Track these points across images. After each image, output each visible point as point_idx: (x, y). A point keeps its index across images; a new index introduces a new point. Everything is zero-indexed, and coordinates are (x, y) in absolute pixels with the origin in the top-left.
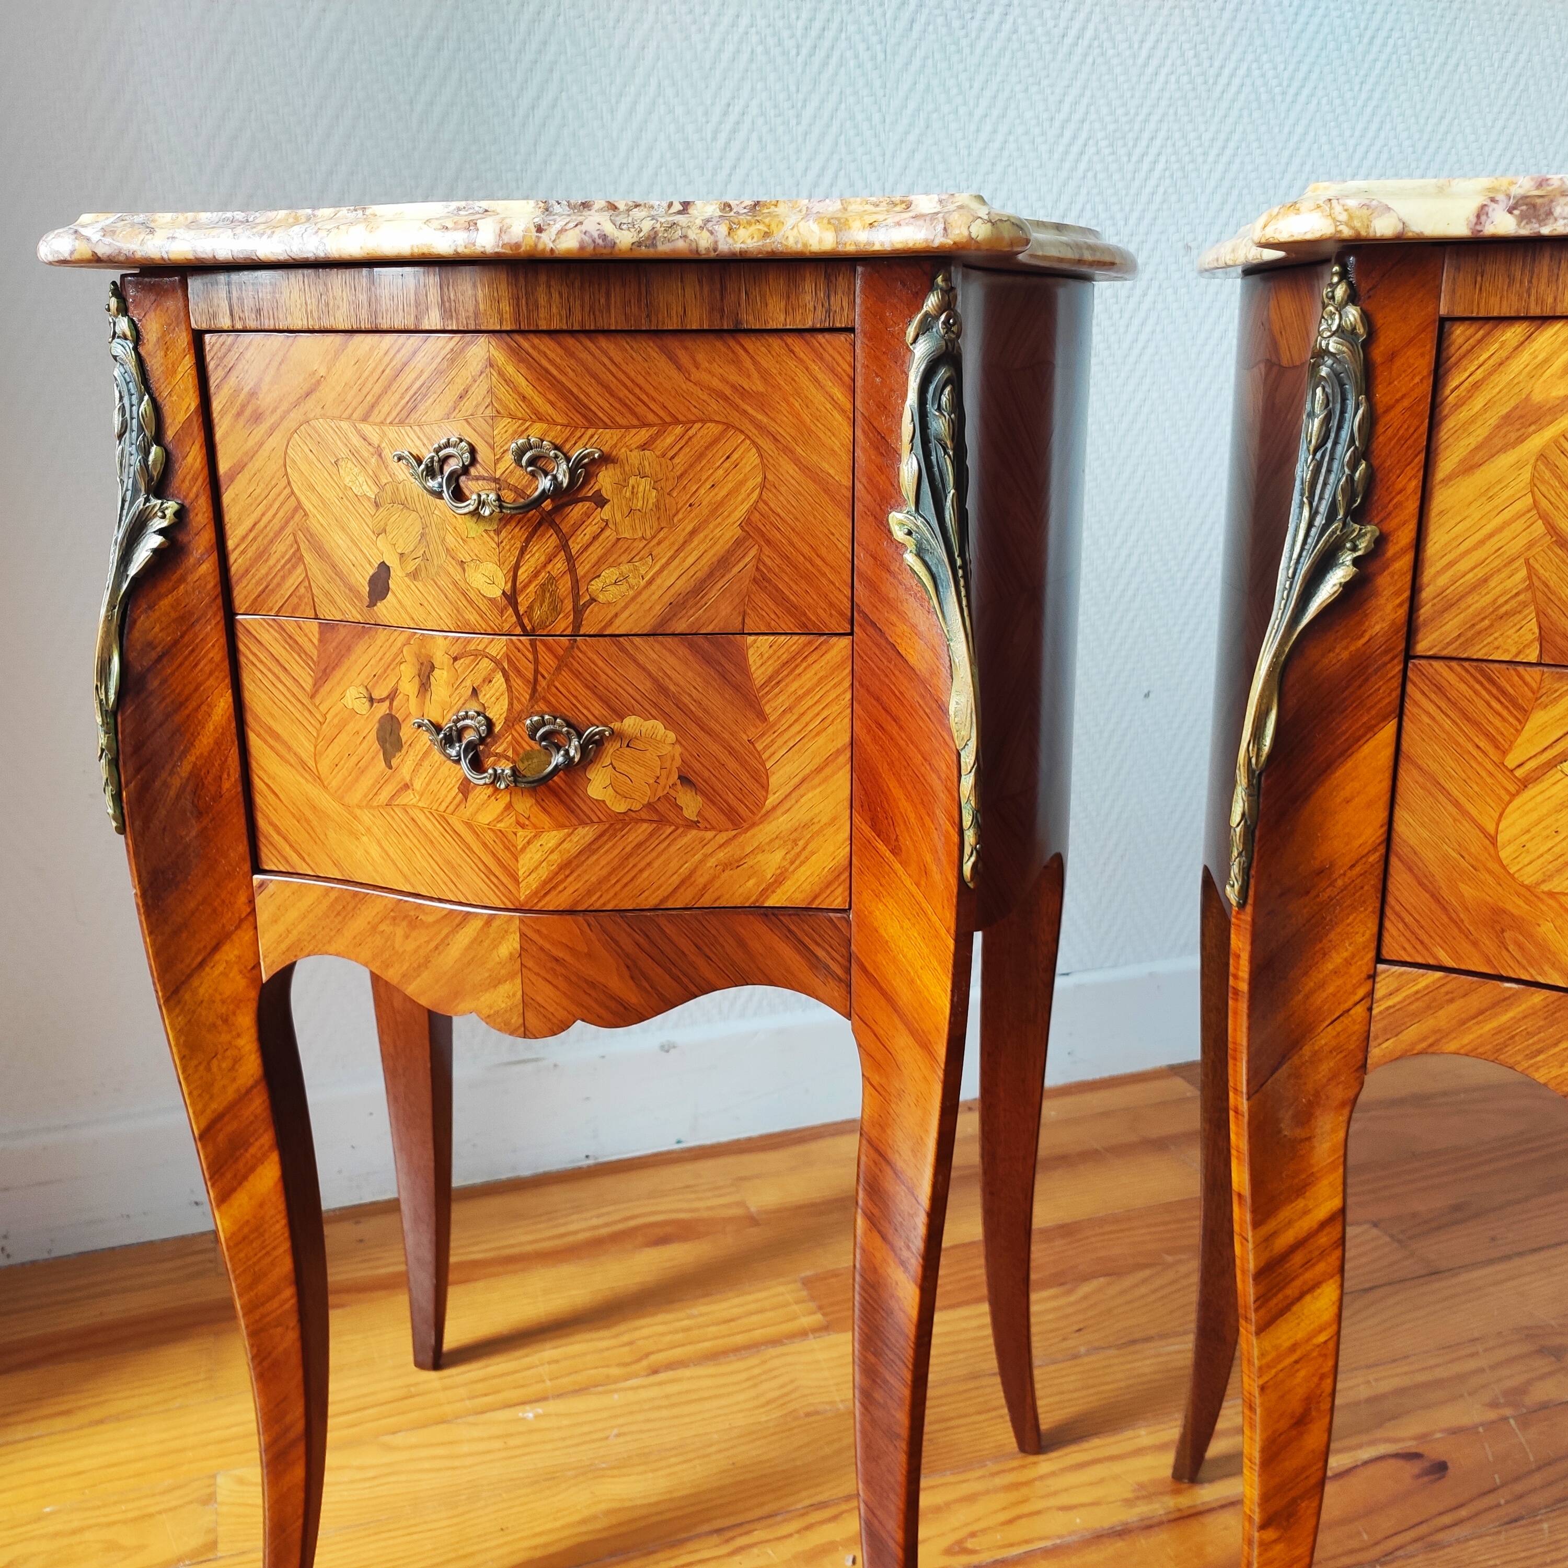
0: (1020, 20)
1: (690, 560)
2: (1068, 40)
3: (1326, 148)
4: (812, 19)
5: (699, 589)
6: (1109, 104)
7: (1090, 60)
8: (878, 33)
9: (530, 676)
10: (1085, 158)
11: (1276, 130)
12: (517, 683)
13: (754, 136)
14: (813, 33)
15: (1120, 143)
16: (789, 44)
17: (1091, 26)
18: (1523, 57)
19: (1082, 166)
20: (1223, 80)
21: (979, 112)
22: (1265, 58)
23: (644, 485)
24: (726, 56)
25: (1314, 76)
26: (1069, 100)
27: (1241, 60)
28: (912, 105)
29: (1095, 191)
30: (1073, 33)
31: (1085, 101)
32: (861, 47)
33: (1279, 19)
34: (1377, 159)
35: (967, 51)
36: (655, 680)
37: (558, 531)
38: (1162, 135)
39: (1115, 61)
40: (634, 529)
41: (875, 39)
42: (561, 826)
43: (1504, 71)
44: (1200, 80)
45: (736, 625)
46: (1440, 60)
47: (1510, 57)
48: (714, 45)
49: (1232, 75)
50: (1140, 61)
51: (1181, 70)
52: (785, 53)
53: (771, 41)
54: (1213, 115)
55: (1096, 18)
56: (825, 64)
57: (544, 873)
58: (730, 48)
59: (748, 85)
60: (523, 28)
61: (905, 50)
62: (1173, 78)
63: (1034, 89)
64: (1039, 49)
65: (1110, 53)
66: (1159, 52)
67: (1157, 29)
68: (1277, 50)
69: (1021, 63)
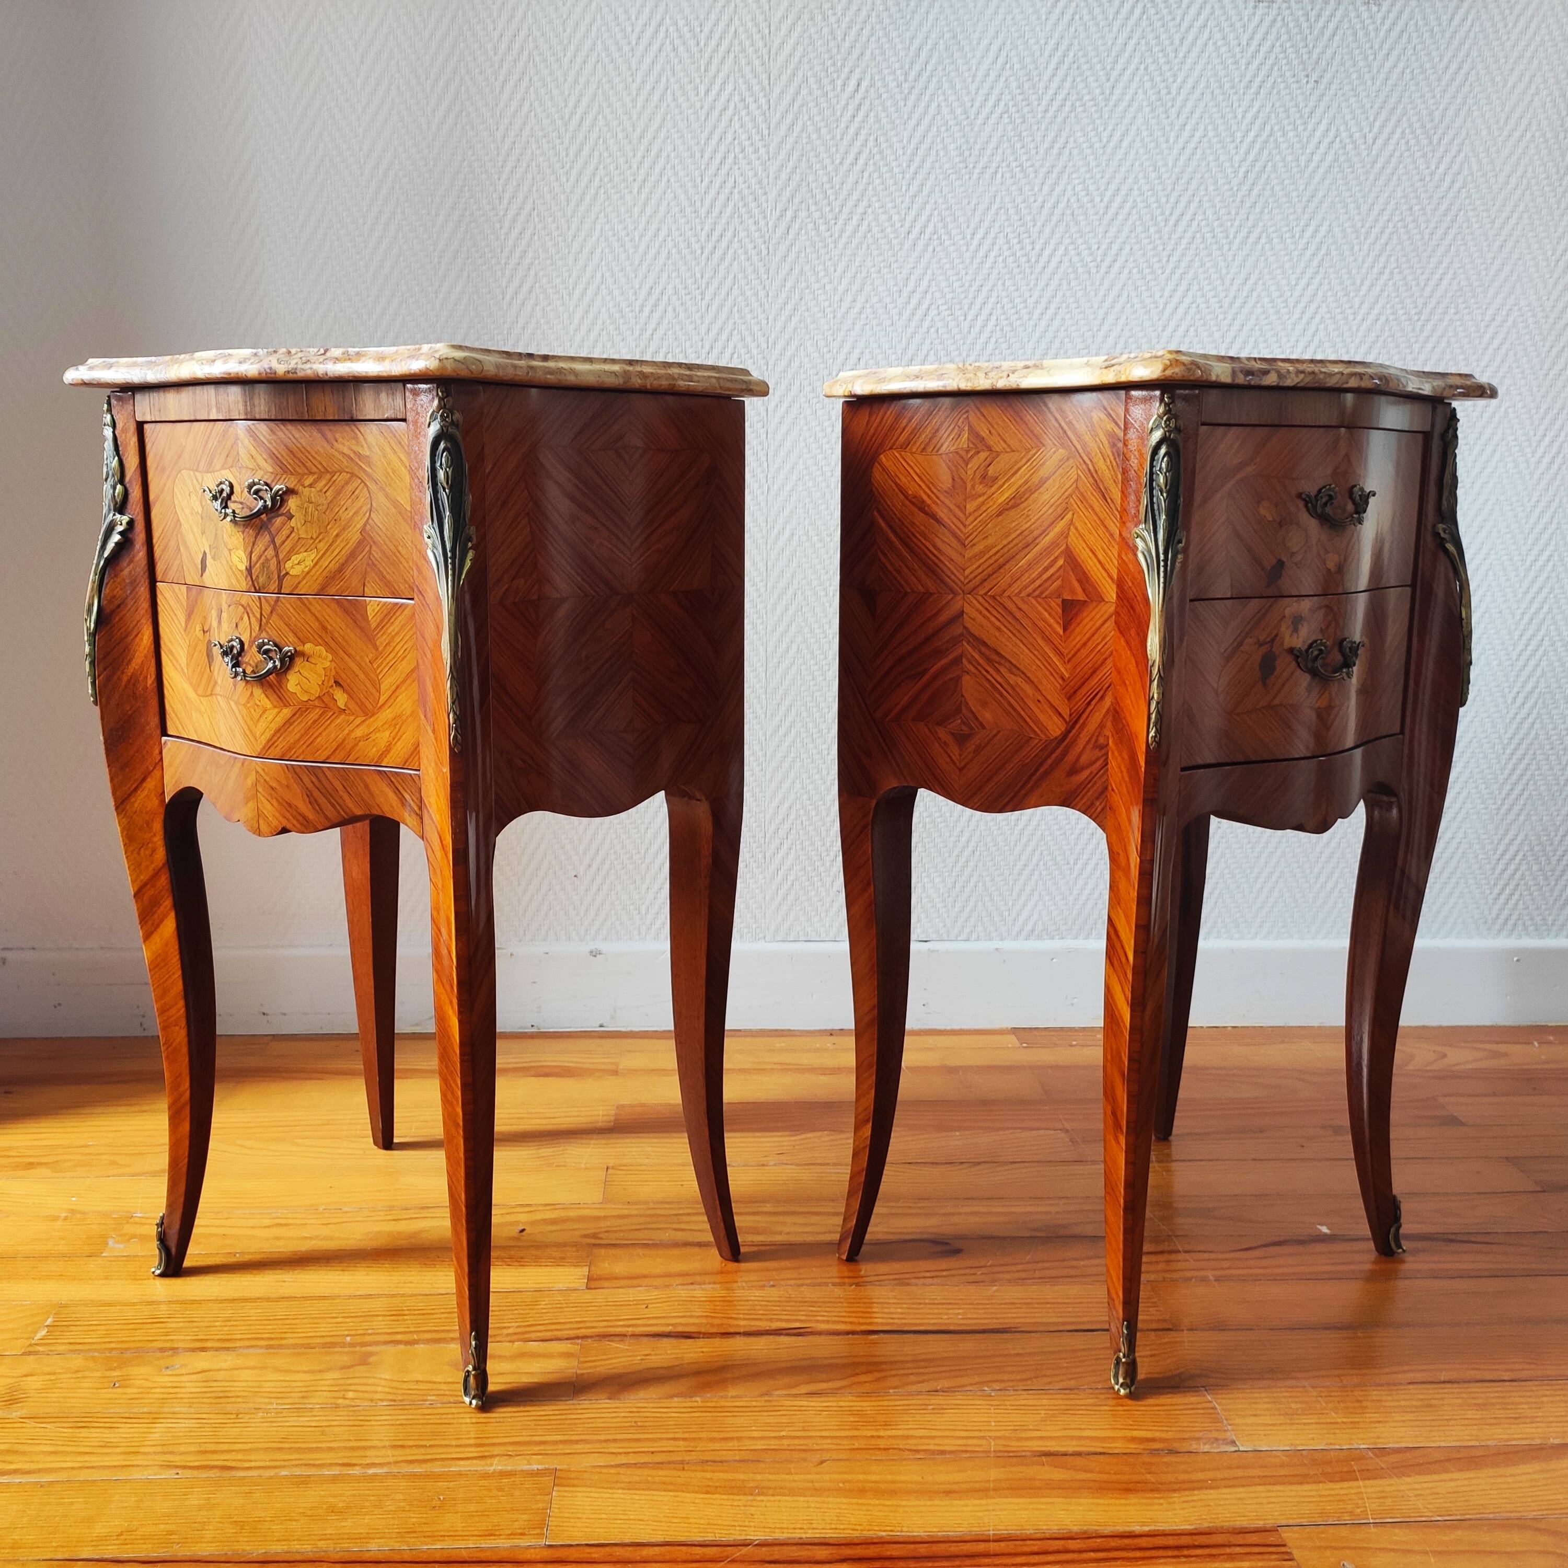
0: (873, 224)
2: (912, 236)
3: (1138, 306)
4: (713, 230)
6: (947, 280)
7: (930, 249)
8: (762, 237)
10: (929, 318)
11: (1092, 294)
13: (670, 309)
14: (714, 239)
15: (957, 307)
16: (696, 246)
17: (931, 225)
18: (1323, 230)
19: (926, 324)
20: (1044, 259)
21: (841, 288)
22: (1080, 241)
24: (650, 256)
25: (1125, 252)
26: (913, 278)
27: (1060, 243)
28: (789, 284)
29: (937, 341)
30: (915, 231)
31: (927, 278)
32: (750, 246)
33: (1091, 211)
34: (1186, 313)
35: (831, 246)
38: (992, 300)
39: (951, 249)
41: (760, 241)
43: (1305, 241)
44: (1024, 259)
46: (1240, 236)
47: (1311, 230)
48: (641, 250)
49: (1051, 256)
50: (972, 248)
51: (1007, 253)
52: (693, 252)
53: (682, 245)
54: (1036, 285)
55: (935, 219)
56: (722, 259)
58: (653, 251)
59: (665, 275)
60: (510, 242)
61: (783, 248)
62: (1001, 259)
63: (886, 270)
64: (890, 243)
65: (947, 243)
66: (988, 241)
67: (986, 224)
68: (1091, 235)
69: (875, 253)
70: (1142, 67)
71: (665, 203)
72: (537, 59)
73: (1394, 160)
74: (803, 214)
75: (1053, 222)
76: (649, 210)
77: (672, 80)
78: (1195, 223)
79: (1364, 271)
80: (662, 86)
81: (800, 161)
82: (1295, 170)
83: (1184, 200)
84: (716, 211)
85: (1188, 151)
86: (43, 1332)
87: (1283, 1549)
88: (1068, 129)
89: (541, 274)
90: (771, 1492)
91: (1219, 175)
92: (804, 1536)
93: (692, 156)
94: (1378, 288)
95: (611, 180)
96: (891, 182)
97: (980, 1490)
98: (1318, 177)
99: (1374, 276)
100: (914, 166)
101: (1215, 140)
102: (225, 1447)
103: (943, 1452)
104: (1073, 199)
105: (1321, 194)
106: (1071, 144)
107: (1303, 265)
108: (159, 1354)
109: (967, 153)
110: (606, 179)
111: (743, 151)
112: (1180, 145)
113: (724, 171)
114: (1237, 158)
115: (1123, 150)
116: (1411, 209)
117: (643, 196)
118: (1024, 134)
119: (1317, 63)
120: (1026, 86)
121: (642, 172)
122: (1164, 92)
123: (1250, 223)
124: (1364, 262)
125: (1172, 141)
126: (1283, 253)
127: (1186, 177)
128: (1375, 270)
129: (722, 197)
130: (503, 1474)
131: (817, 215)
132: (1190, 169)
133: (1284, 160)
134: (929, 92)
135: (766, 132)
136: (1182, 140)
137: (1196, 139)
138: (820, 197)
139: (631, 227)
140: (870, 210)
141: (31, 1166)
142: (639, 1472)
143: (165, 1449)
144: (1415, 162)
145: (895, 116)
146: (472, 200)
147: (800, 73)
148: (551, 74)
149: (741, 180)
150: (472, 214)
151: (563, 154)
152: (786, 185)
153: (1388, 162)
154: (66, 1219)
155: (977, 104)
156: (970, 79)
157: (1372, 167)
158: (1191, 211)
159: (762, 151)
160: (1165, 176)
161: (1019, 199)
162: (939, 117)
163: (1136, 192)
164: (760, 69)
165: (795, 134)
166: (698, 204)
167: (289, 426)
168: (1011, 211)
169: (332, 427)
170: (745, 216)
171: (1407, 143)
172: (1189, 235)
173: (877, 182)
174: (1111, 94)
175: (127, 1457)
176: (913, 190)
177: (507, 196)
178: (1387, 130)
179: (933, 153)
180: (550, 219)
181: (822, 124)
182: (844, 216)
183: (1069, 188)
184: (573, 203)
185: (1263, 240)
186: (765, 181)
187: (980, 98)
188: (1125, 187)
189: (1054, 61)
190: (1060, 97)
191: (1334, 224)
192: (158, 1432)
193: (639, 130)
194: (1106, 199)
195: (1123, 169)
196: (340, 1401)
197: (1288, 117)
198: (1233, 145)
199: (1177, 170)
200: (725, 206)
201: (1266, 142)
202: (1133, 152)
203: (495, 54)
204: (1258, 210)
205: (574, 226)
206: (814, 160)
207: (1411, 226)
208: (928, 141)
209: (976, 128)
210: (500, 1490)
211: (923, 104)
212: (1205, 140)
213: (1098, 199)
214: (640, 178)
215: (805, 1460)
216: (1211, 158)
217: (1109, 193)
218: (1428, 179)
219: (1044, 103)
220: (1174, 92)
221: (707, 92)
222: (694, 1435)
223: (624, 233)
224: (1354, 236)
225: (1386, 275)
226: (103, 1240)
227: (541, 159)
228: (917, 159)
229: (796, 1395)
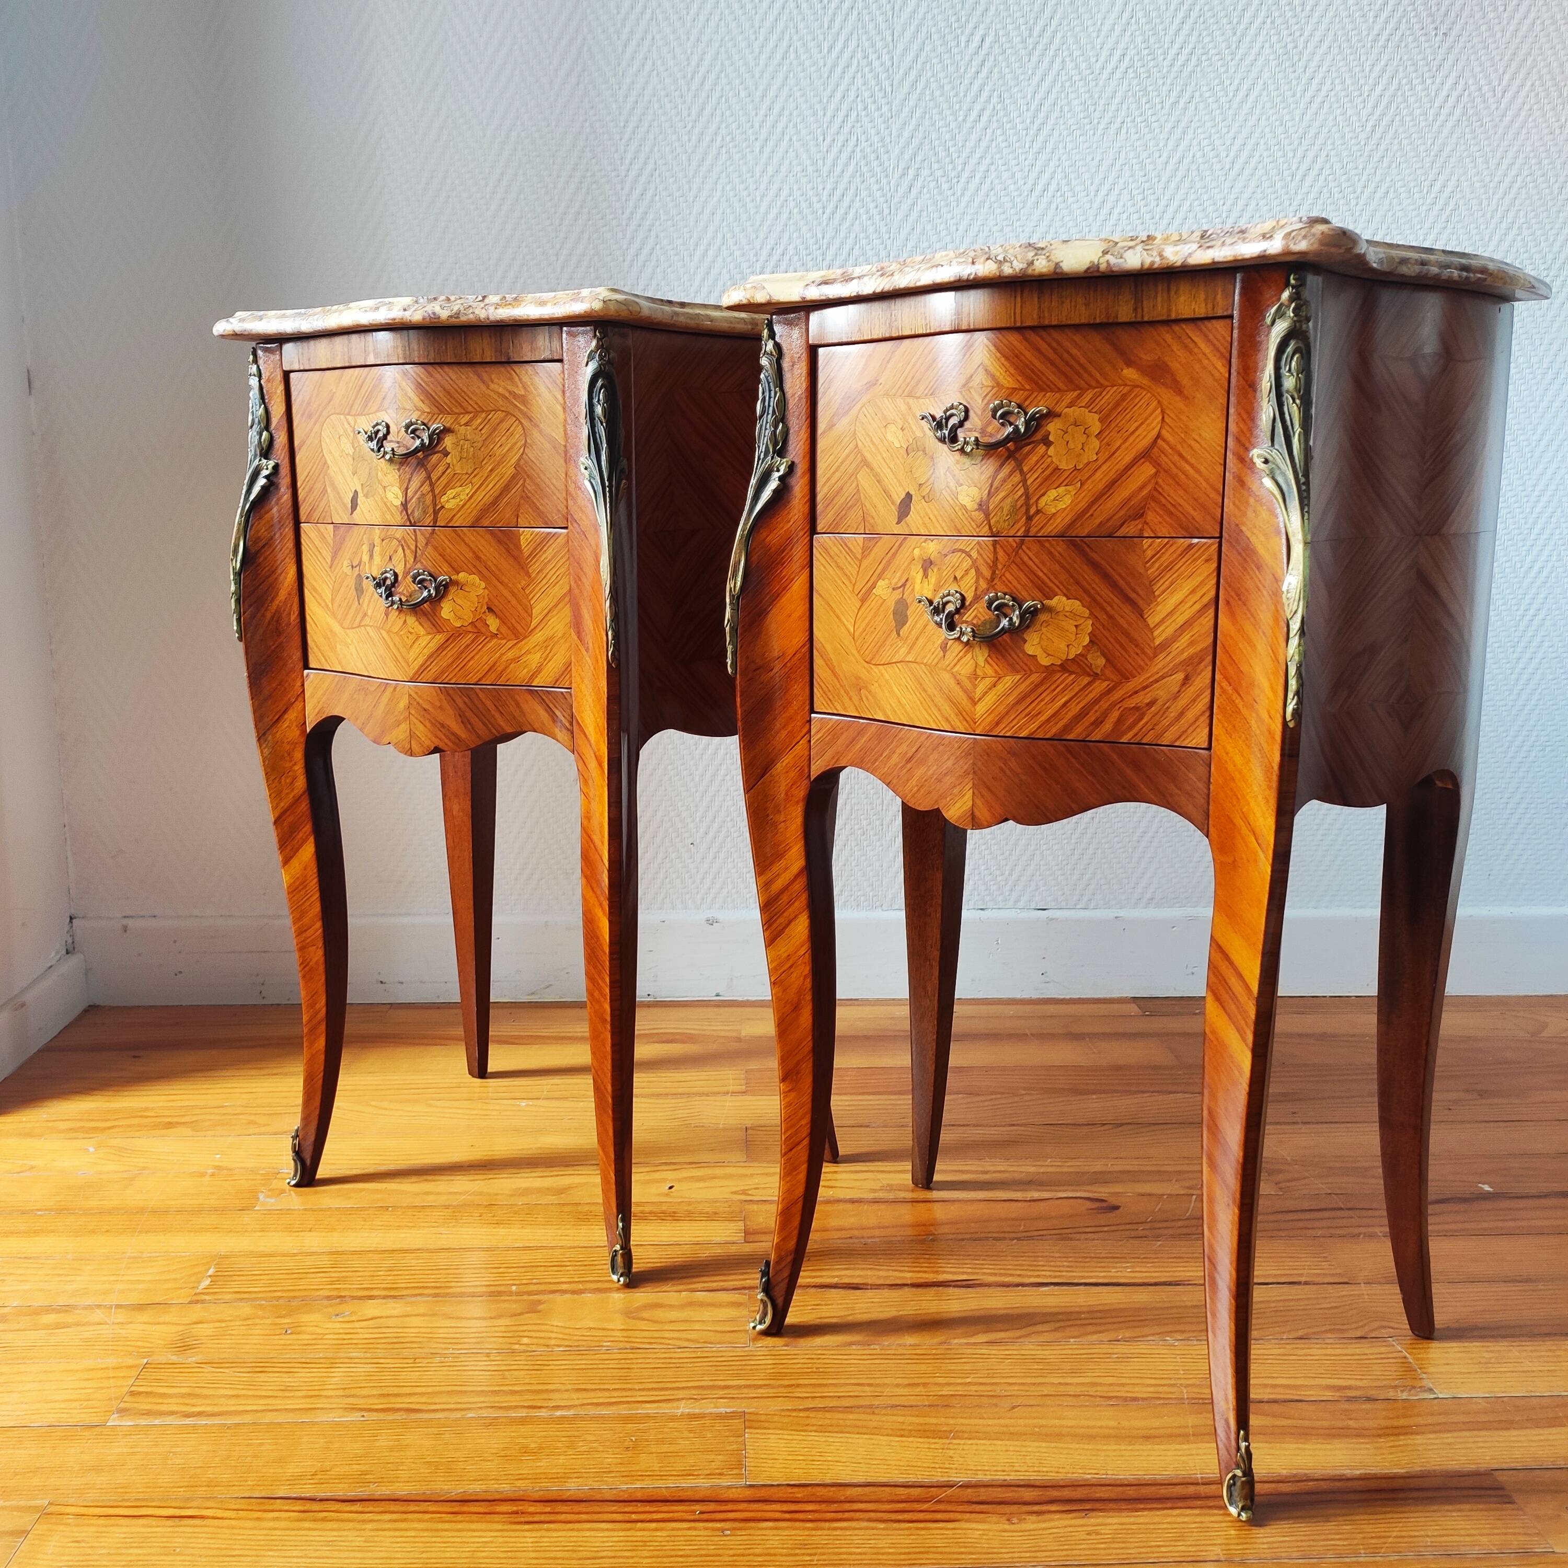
0: (996, 181)
1: (491, 486)
2: (1036, 194)
4: (834, 189)
5: (495, 502)
7: (1054, 206)
8: (884, 195)
9: (413, 548)
12: (408, 552)
14: (836, 198)
16: (818, 206)
17: (1054, 182)
18: (1452, 184)
20: (1169, 215)
22: (1205, 197)
23: (467, 445)
24: (771, 216)
25: (1250, 208)
27: (1184, 199)
30: (1039, 187)
32: (872, 205)
33: (1217, 167)
35: (954, 204)
36: (474, 553)
37: (426, 469)
39: (1075, 206)
40: (462, 468)
41: (882, 200)
42: (429, 633)
43: (1433, 195)
44: (1148, 216)
45: (514, 523)
47: (1438, 185)
50: (1096, 205)
51: (1132, 210)
52: (814, 212)
53: (804, 205)
55: (1059, 175)
56: (844, 219)
57: (421, 660)
58: (774, 211)
59: (786, 235)
60: (631, 204)
61: (905, 207)
62: (1125, 216)
63: (1009, 229)
64: (1012, 200)
65: (1071, 200)
66: (1112, 198)
67: (1111, 180)
68: (1217, 190)
69: (998, 211)
70: (1269, 20)
71: (787, 162)
72: (660, 17)
73: (1523, 113)
74: (926, 172)
75: (1178, 178)
76: (770, 170)
77: (795, 38)
78: (1322, 178)
79: (1492, 226)
80: (785, 43)
81: (923, 117)
82: (1423, 124)
83: (1310, 155)
84: (838, 170)
85: (1315, 106)
86: (207, 1282)
87: (1501, 1493)
88: (1193, 84)
89: (662, 235)
90: (966, 1435)
91: (1347, 130)
92: (1007, 1478)
93: (815, 114)
94: (1507, 244)
95: (733, 139)
96: (1015, 138)
97: (1180, 1435)
98: (1446, 131)
99: (1502, 232)
100: (1037, 123)
101: (1343, 94)
102: (408, 1390)
103: (1135, 1399)
104: (1199, 154)
105: (1449, 148)
106: (1197, 99)
107: (1431, 220)
108: (326, 1302)
109: (1091, 109)
110: (728, 139)
111: (865, 108)
112: (1307, 98)
113: (846, 130)
114: (1365, 112)
115: (1249, 105)
116: (1540, 163)
117: (765, 155)
118: (1150, 88)
119: (1446, 15)
120: (1152, 40)
121: (764, 131)
122: (1290, 46)
123: (1378, 178)
124: (1492, 217)
125: (1298, 95)
126: (1412, 207)
127: (1312, 132)
128: (1504, 225)
129: (844, 156)
130: (693, 1417)
131: (939, 173)
132: (1317, 124)
133: (1411, 114)
134: (1053, 47)
135: (889, 89)
136: (1309, 95)
137: (1323, 93)
138: (942, 154)
139: (753, 187)
140: (993, 168)
141: (170, 1125)
142: (828, 1415)
143: (347, 1392)
144: (1544, 115)
145: (1019, 71)
146: (594, 161)
147: (924, 30)
148: (674, 32)
149: (863, 138)
150: (593, 175)
151: (685, 113)
152: (908, 144)
153: (1517, 115)
154: (213, 1175)
155: (1102, 59)
156: (1095, 34)
157: (1501, 121)
158: (1317, 167)
159: (885, 108)
160: (1291, 130)
161: (1144, 155)
162: (1064, 72)
163: (1262, 147)
164: (883, 26)
165: (918, 91)
166: (820, 162)
167: (446, 368)
168: (1136, 167)
169: (489, 369)
170: (868, 175)
171: (1537, 95)
172: (1316, 190)
173: (1000, 139)
174: (1238, 47)
175: (308, 1400)
176: (1036, 147)
177: (629, 156)
178: (1517, 83)
179: (1057, 108)
180: (671, 180)
181: (946, 81)
182: (965, 175)
183: (1195, 142)
184: (694, 163)
185: (1391, 195)
186: (888, 139)
187: (1105, 53)
188: (1253, 141)
189: (1180, 15)
190: (1185, 52)
191: (1463, 178)
192: (337, 1376)
193: (761, 88)
194: (1232, 154)
195: (1250, 124)
196: (517, 1347)
197: (1416, 71)
198: (1360, 99)
199: (1305, 124)
200: (847, 164)
201: (1394, 96)
202: (1259, 107)
203: (618, 13)
204: (1385, 164)
205: (695, 187)
206: (937, 117)
207: (1540, 180)
208: (1053, 96)
209: (1101, 83)
210: (691, 1432)
211: (1047, 60)
212: (1333, 93)
213: (1224, 154)
214: (762, 137)
215: (996, 1405)
216: (1338, 112)
217: (1235, 148)
218: (1558, 131)
219: (1170, 57)
220: (1301, 47)
221: (831, 48)
222: (878, 1381)
223: (745, 193)
224: (1482, 190)
225: (1514, 231)
226: (253, 1195)
227: (663, 119)
228: (1041, 115)
229: (975, 1344)
